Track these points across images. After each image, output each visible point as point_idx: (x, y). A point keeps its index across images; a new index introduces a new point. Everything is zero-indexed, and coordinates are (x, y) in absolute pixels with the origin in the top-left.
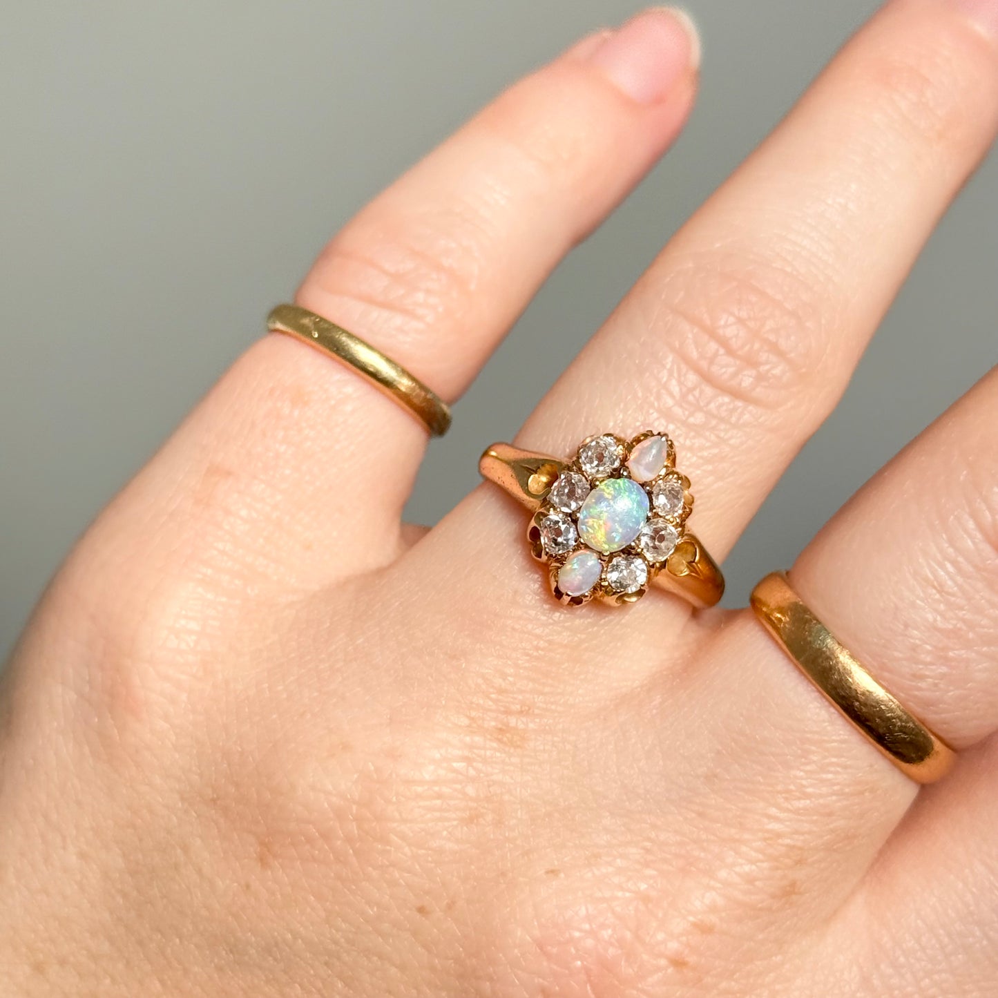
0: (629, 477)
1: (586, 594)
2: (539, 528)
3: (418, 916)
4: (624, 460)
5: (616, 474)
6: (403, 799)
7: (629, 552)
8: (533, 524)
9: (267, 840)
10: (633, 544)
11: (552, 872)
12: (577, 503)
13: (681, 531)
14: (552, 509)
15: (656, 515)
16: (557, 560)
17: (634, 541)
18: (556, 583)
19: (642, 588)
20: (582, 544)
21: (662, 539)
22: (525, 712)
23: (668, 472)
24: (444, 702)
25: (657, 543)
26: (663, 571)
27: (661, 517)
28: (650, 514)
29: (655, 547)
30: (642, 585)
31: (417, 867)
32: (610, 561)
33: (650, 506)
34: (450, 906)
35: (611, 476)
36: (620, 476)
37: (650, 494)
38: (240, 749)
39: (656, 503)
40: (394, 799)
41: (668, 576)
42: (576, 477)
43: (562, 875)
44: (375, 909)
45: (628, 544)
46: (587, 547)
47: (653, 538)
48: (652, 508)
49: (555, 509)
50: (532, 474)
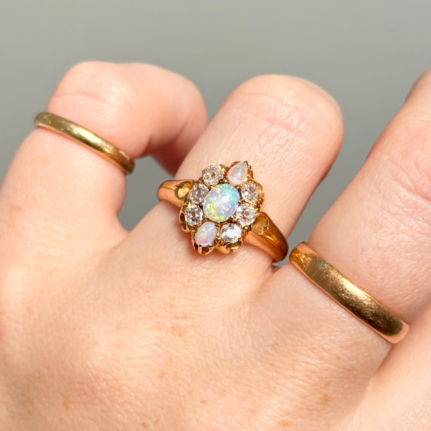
0: (228, 183)
1: (210, 245)
2: (184, 213)
3: (142, 428)
4: (225, 175)
5: (221, 182)
6: (126, 368)
7: (231, 221)
8: (181, 212)
9: (66, 395)
10: (232, 217)
11: (203, 402)
12: (202, 199)
13: (258, 210)
14: (190, 203)
15: (244, 202)
16: (194, 229)
17: (233, 215)
18: (194, 241)
19: (239, 240)
20: (206, 218)
21: (248, 214)
22: (185, 317)
23: (249, 180)
24: (143, 316)
25: (245, 216)
26: (250, 232)
27: (246, 203)
28: (240, 201)
29: (245, 218)
30: (239, 239)
31: (138, 402)
32: (221, 227)
33: (240, 197)
34: (157, 422)
35: (219, 183)
36: (223, 183)
37: (239, 190)
38: (48, 350)
39: (243, 195)
40: (122, 368)
41: (253, 235)
42: (201, 185)
43: (209, 403)
44: (122, 425)
45: (230, 217)
46: (209, 220)
47: (242, 213)
48: (241, 198)
49: (191, 203)
50: (180, 188)
